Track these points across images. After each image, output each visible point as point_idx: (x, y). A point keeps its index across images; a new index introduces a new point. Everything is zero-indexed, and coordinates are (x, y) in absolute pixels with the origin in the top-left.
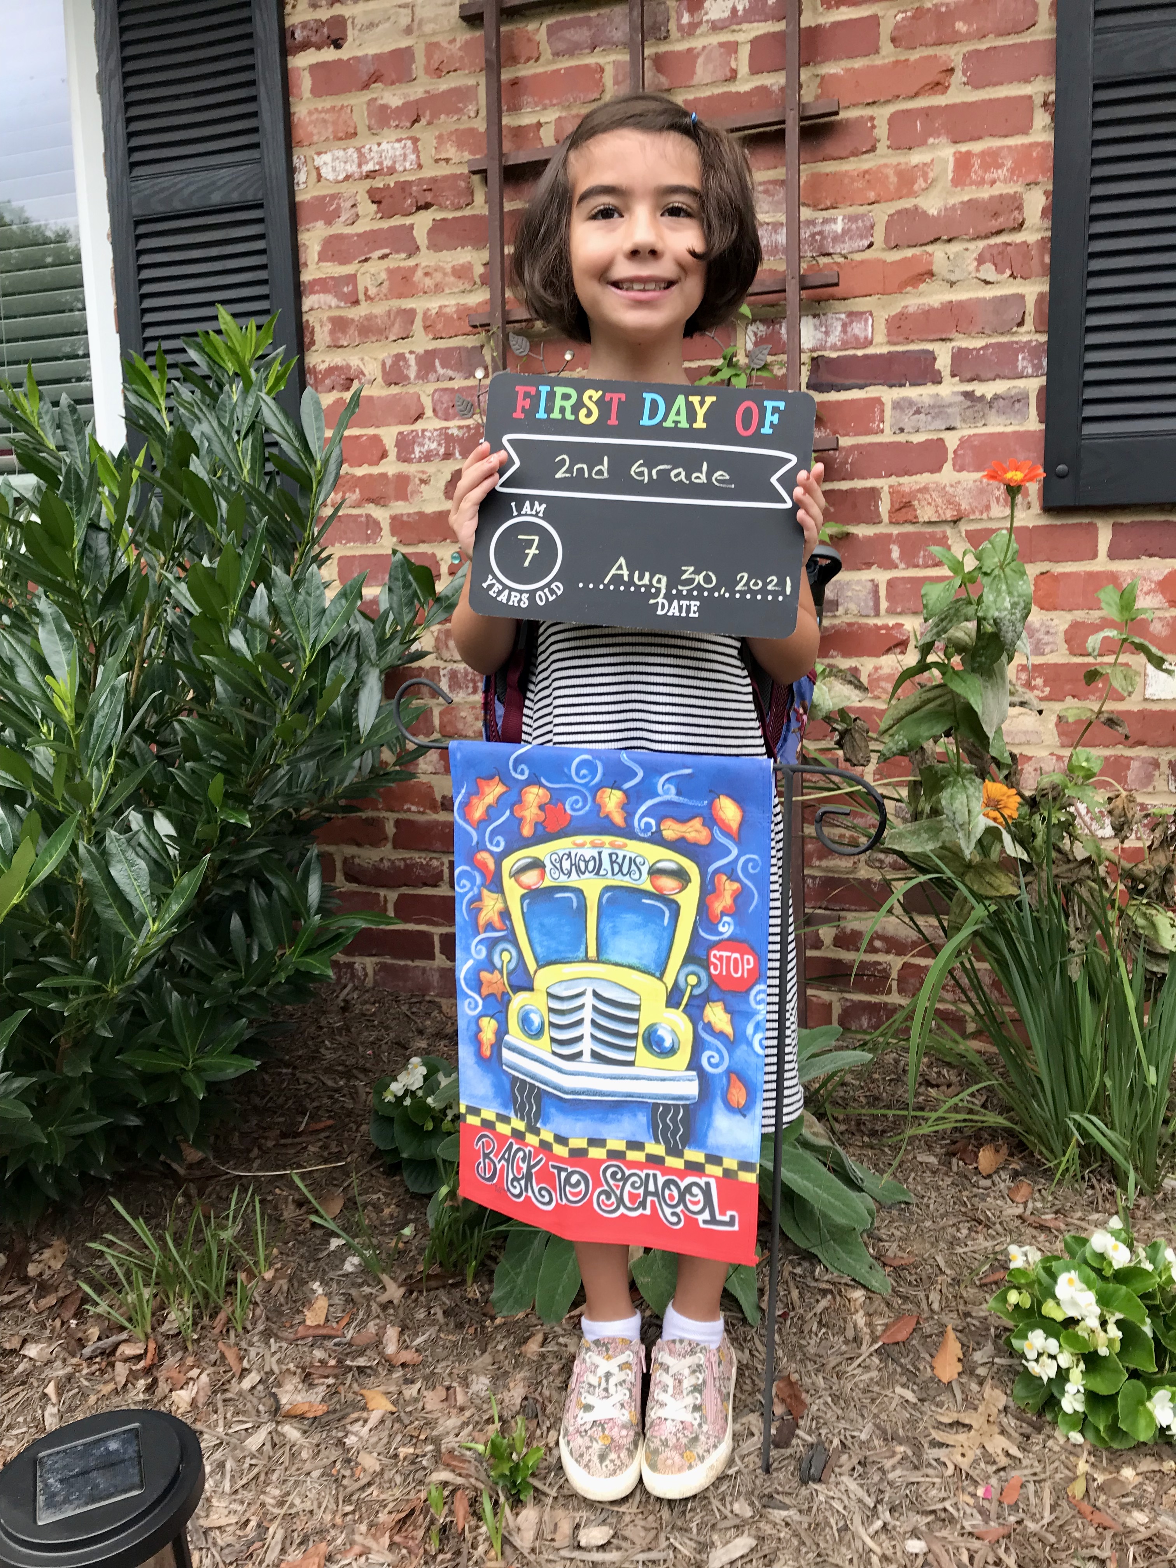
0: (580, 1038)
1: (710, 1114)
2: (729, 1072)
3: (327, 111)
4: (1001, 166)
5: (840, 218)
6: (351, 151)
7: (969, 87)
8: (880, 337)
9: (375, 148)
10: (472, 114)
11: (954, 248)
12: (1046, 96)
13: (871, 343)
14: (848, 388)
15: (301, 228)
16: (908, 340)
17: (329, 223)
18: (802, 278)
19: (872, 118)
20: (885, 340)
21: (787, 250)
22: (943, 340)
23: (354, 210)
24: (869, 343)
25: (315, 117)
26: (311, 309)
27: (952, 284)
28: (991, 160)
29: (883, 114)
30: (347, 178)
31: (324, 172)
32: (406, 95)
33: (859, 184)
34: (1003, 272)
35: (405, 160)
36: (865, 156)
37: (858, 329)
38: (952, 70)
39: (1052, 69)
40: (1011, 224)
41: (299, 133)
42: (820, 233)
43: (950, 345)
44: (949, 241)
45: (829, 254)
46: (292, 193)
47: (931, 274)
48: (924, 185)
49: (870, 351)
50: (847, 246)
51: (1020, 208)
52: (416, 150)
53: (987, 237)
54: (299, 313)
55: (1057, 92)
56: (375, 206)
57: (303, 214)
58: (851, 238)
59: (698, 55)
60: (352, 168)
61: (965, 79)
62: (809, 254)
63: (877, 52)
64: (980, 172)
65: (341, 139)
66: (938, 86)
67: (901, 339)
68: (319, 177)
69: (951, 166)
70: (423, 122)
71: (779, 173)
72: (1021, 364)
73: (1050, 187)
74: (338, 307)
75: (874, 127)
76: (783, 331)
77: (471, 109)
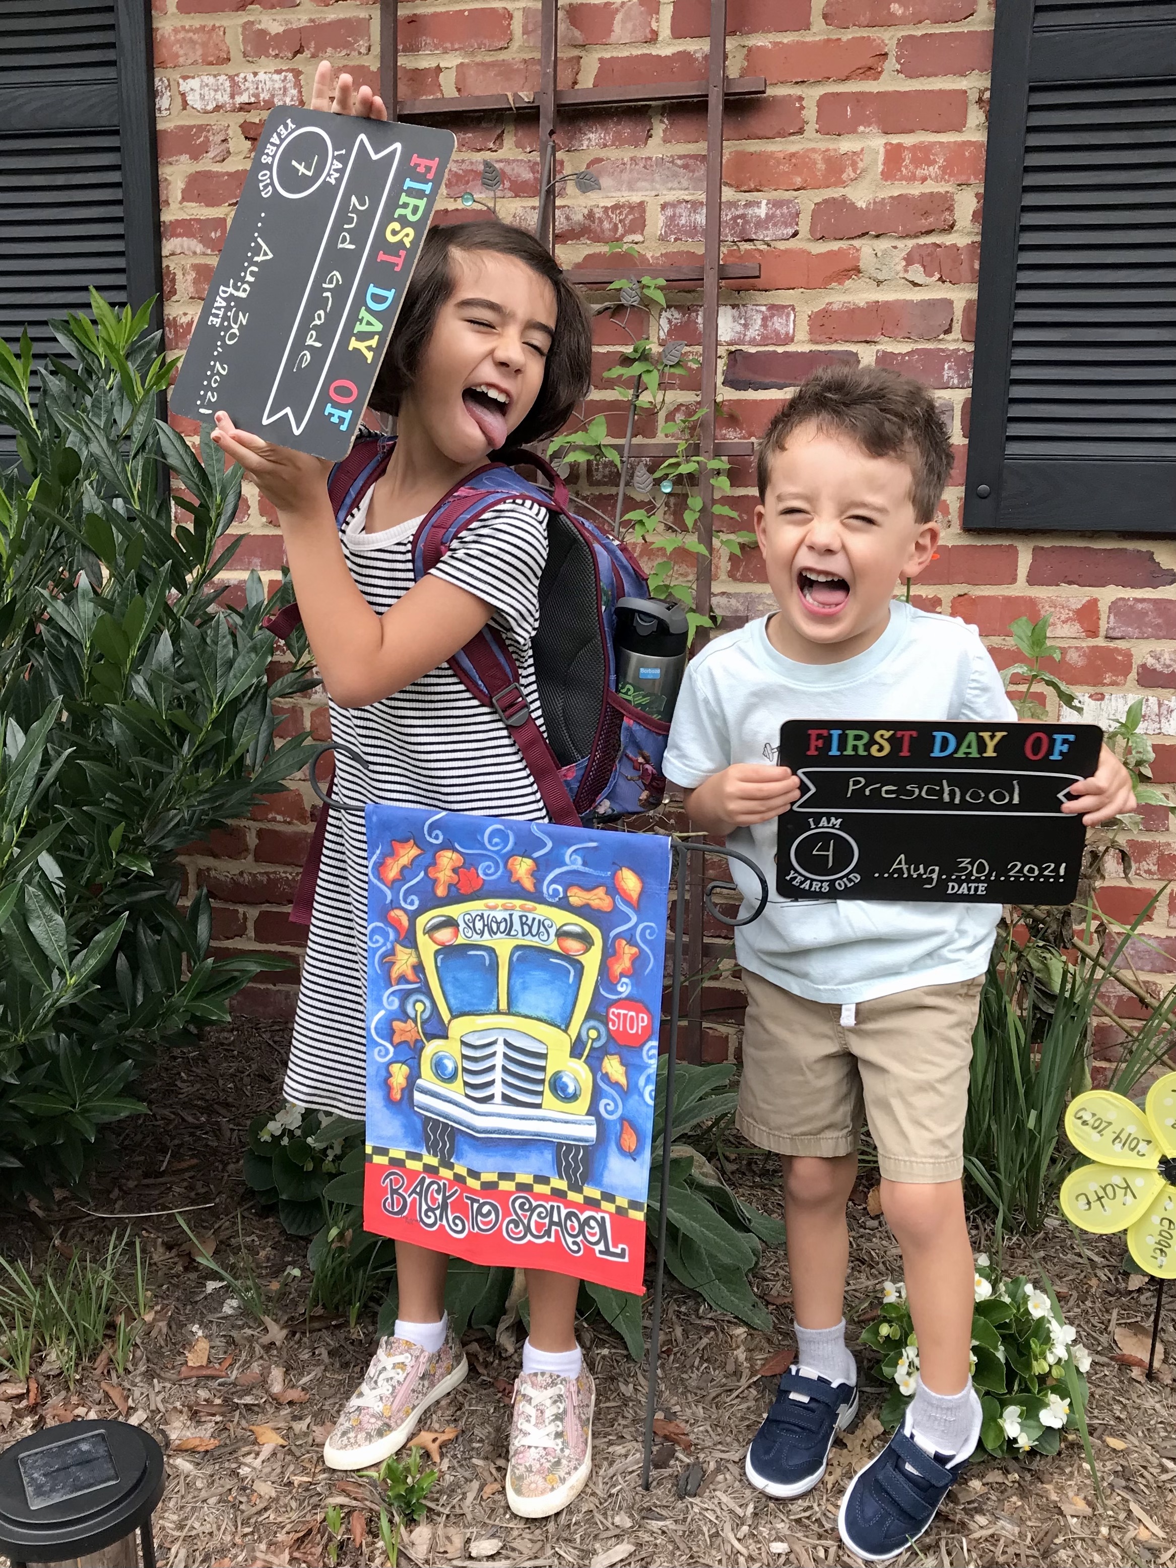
0: (492, 1083)
1: (606, 1156)
2: (622, 1119)
3: (196, 31)
4: (932, 163)
5: (764, 202)
6: (222, 78)
7: (902, 76)
8: (802, 334)
9: (250, 77)
10: (363, 50)
11: (883, 244)
12: (982, 92)
13: (792, 340)
14: (766, 387)
15: (162, 161)
16: (831, 340)
17: (195, 157)
18: (721, 268)
19: (801, 99)
20: (807, 337)
21: (706, 232)
22: (867, 342)
23: (225, 145)
24: (789, 339)
25: (181, 35)
26: (173, 254)
27: (879, 283)
28: (923, 154)
29: (812, 94)
30: (218, 108)
31: (190, 98)
32: (288, 22)
33: (785, 168)
34: (932, 276)
35: (285, 94)
36: (792, 138)
37: (778, 323)
38: (886, 54)
39: (989, 65)
40: (942, 225)
41: (162, 53)
42: (743, 216)
43: (875, 348)
44: (878, 236)
45: (752, 240)
46: (153, 120)
47: (858, 270)
48: (852, 175)
49: (791, 348)
50: (770, 232)
51: (950, 209)
52: (298, 85)
53: (916, 236)
54: (159, 258)
55: (992, 90)
56: (248, 144)
57: (164, 145)
58: (775, 225)
59: (617, 10)
60: (224, 98)
61: (898, 67)
62: (730, 239)
63: (808, 27)
64: (911, 167)
65: (211, 64)
66: (871, 71)
67: (823, 337)
68: (185, 104)
69: (881, 157)
70: (307, 54)
71: (701, 148)
72: (947, 373)
73: (982, 191)
74: (204, 254)
75: (802, 108)
76: (700, 320)
77: (362, 45)
